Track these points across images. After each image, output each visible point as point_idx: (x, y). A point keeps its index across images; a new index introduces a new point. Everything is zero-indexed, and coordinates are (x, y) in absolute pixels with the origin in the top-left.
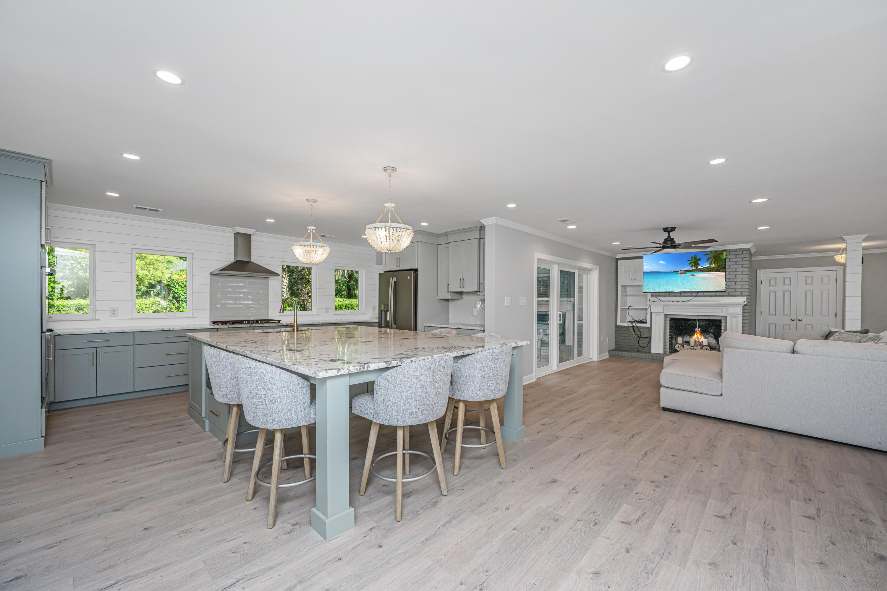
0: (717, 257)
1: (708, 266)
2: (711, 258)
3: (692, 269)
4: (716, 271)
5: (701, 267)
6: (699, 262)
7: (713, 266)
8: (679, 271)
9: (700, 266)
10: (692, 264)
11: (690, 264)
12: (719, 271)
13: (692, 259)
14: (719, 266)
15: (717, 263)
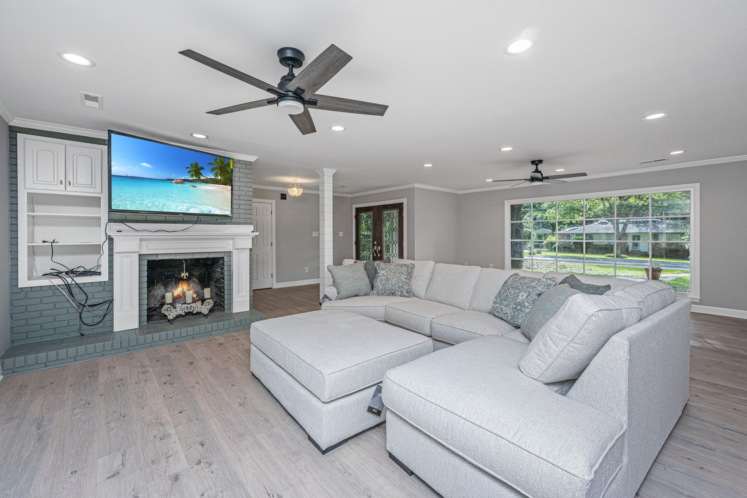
0: (223, 168)
1: (213, 177)
2: (216, 168)
3: (192, 179)
4: (222, 184)
5: (204, 178)
6: (201, 171)
7: (219, 178)
8: (173, 180)
9: (203, 176)
10: (193, 172)
11: (189, 172)
12: (226, 185)
13: (192, 167)
14: (226, 179)
15: (223, 176)
